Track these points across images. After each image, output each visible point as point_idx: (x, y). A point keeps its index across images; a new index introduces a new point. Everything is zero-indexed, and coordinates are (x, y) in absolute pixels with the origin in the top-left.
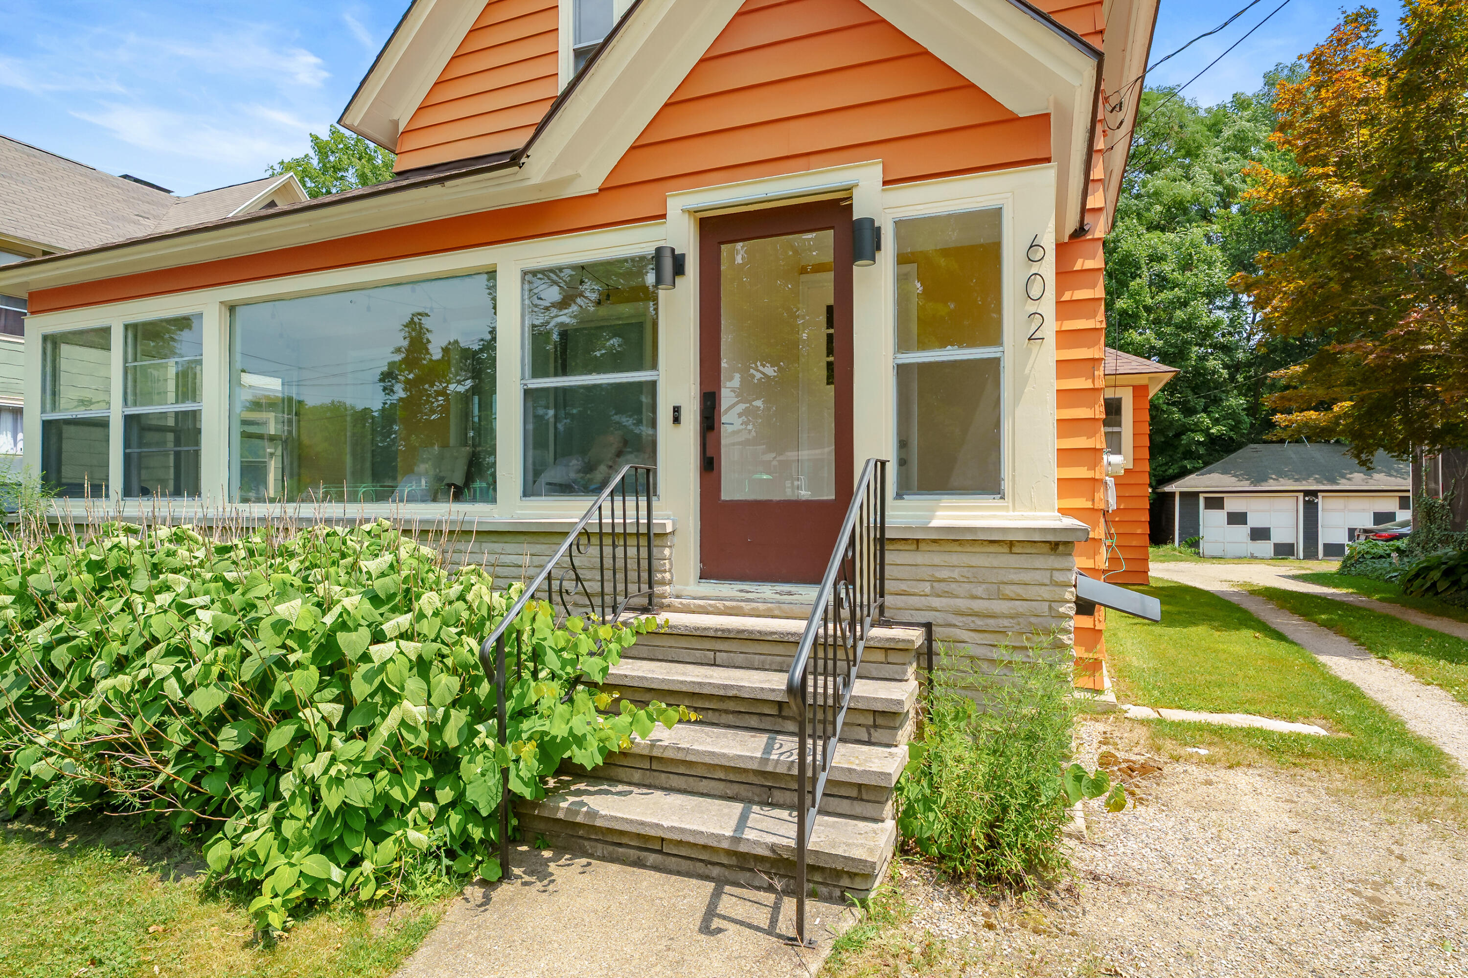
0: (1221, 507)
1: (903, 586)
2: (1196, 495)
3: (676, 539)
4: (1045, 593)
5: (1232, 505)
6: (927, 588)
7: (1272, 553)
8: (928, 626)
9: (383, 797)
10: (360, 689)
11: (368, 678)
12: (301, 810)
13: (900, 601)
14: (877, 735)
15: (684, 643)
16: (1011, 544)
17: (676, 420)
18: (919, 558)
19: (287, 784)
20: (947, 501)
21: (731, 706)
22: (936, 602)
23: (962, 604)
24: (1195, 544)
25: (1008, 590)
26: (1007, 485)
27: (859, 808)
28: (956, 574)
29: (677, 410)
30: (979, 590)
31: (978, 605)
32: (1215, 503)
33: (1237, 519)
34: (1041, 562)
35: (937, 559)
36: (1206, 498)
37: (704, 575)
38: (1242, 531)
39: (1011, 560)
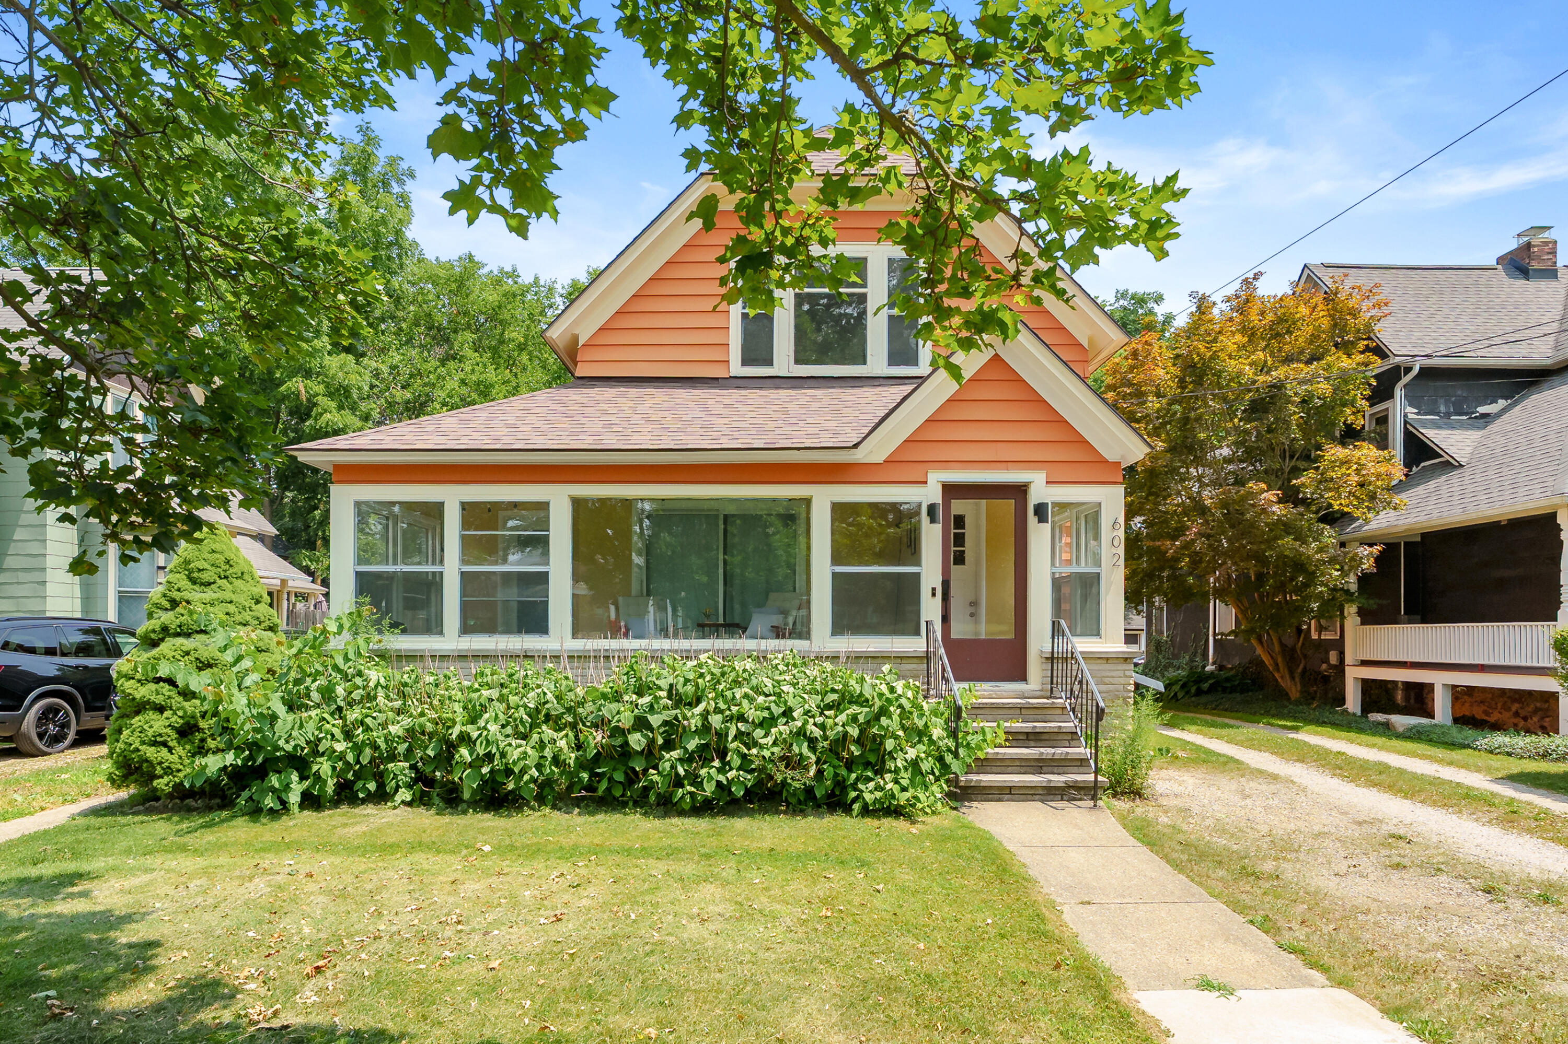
4: (1122, 680)
14: (1073, 743)
16: (1108, 659)
17: (934, 595)
20: (1087, 639)
25: (1106, 680)
26: (1102, 632)
27: (1082, 769)
29: (934, 589)
34: (1118, 667)
37: (959, 678)
39: (1107, 666)
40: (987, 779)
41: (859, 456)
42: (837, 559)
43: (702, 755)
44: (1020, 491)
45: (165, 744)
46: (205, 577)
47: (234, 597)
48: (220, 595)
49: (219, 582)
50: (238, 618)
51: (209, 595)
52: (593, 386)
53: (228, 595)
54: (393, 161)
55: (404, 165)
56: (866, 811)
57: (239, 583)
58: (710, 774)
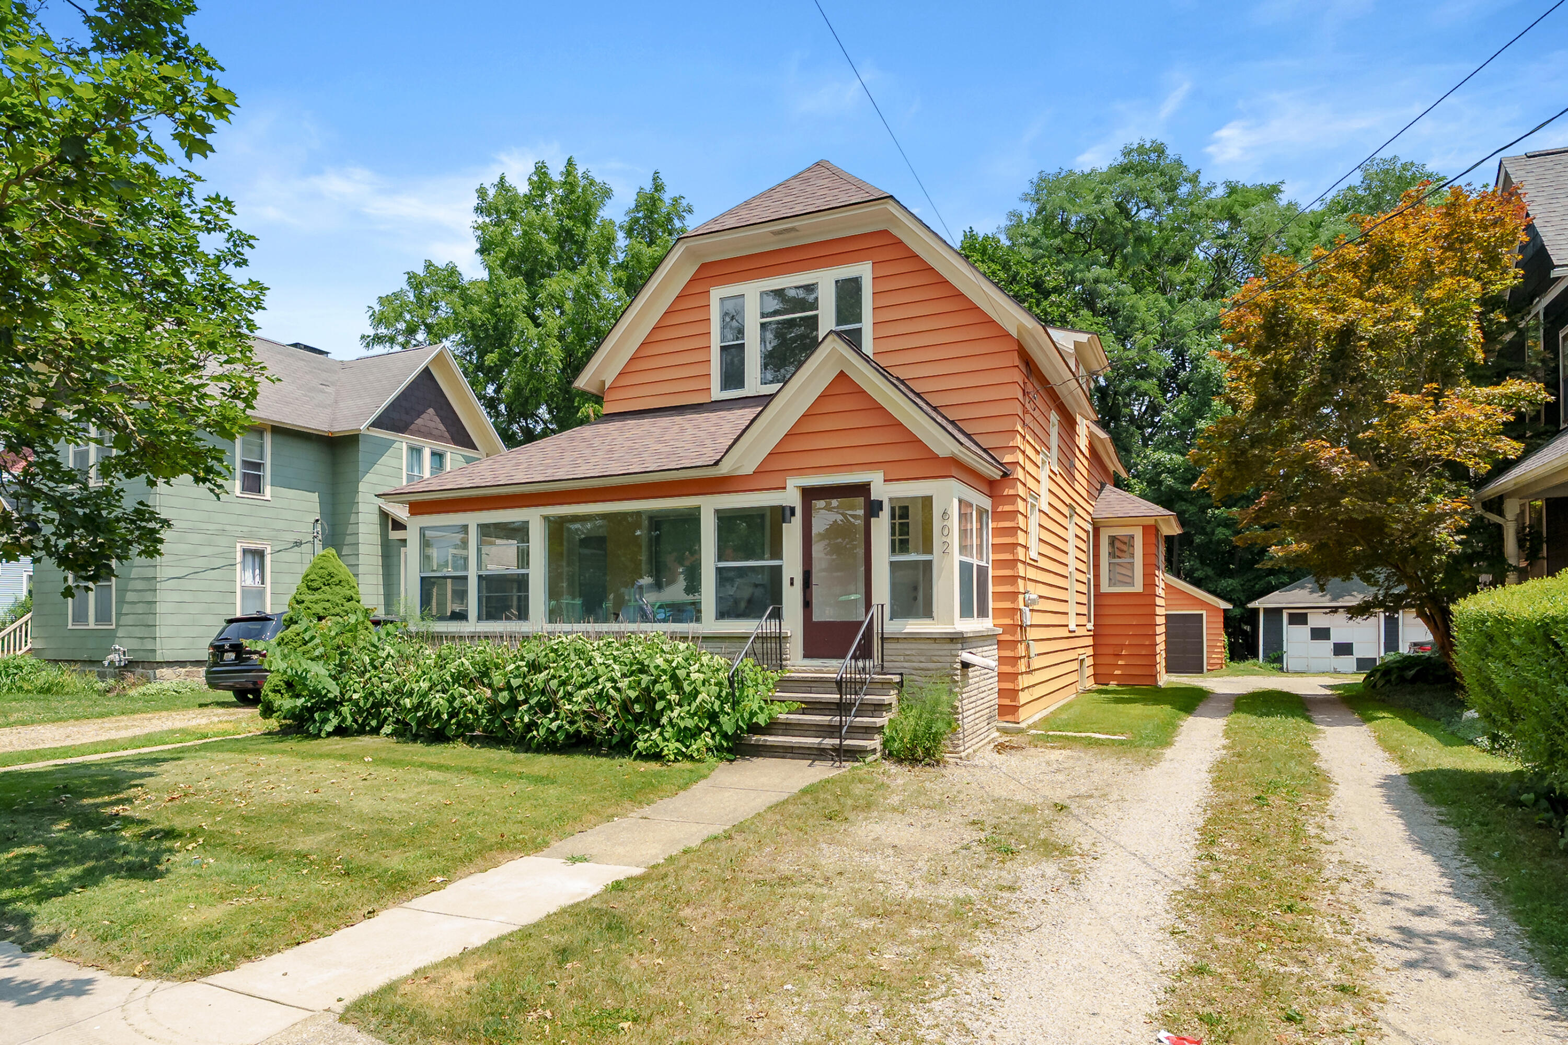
0: (1305, 622)
1: (892, 658)
2: (1279, 611)
3: (792, 639)
4: (948, 659)
5: (1317, 620)
6: (902, 658)
7: (1354, 668)
8: (901, 674)
9: (697, 726)
10: (687, 689)
11: (689, 685)
12: (669, 728)
13: (891, 665)
14: (876, 713)
15: (796, 684)
16: (935, 639)
17: (792, 584)
18: (898, 646)
19: (664, 720)
20: (911, 621)
21: (818, 706)
22: (906, 664)
23: (916, 665)
24: (1279, 659)
25: (934, 659)
26: (935, 614)
27: (865, 736)
28: (913, 652)
29: (792, 579)
30: (923, 659)
31: (922, 665)
32: (1299, 618)
33: (1320, 634)
34: (947, 646)
35: (906, 646)
36: (1290, 615)
37: (806, 656)
38: (1326, 647)
39: (936, 646)
40: (771, 739)
41: (724, 469)
42: (721, 557)
43: (545, 708)
44: (863, 489)
45: (279, 691)
46: (315, 585)
47: (330, 597)
48: (323, 596)
49: (324, 588)
50: (333, 611)
51: (317, 596)
52: (613, 421)
53: (327, 597)
54: (676, 201)
55: (684, 203)
56: (640, 756)
57: (338, 589)
58: (547, 723)
